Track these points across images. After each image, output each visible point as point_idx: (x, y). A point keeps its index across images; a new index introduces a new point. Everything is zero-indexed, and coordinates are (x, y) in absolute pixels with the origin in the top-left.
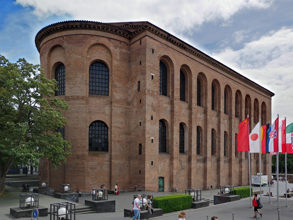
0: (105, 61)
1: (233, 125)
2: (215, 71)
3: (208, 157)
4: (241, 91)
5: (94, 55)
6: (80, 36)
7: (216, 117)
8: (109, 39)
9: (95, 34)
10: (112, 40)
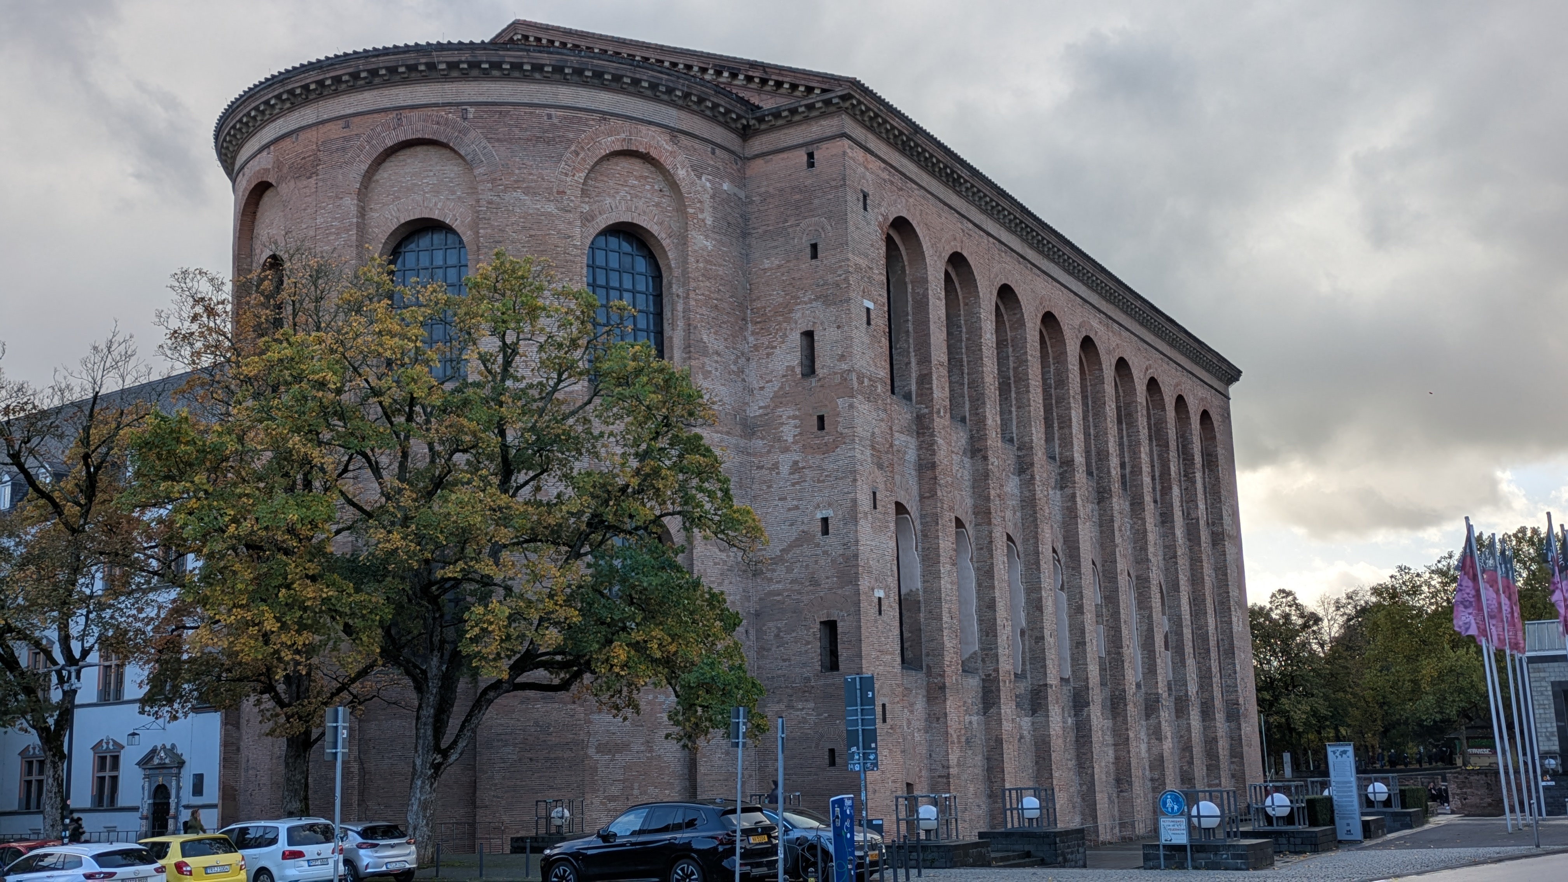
0: (655, 229)
1: (1116, 526)
2: (1046, 277)
3: (1051, 686)
4: (1130, 363)
5: (608, 200)
6: (553, 111)
7: (1055, 488)
8: (674, 133)
9: (617, 111)
10: (682, 137)
